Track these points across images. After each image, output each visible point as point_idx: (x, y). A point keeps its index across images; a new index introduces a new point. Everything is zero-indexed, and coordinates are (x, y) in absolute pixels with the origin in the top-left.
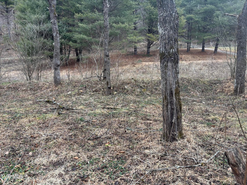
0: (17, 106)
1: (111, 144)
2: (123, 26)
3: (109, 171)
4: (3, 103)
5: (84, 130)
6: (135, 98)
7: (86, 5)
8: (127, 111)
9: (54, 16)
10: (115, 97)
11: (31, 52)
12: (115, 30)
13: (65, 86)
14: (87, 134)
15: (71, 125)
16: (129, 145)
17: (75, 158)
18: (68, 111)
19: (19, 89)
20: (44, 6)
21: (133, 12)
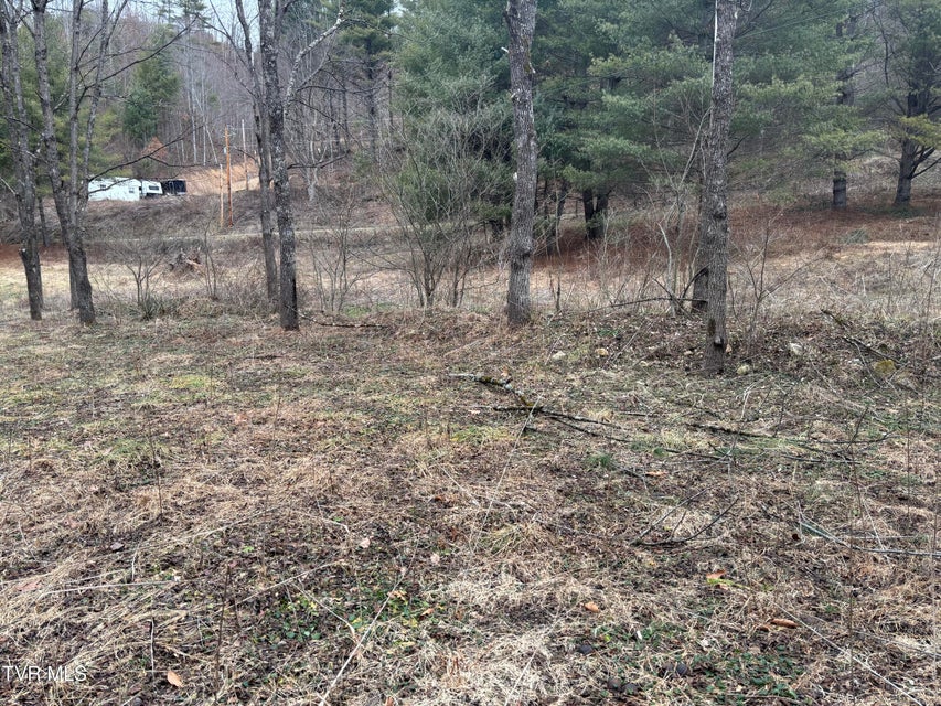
0: (391, 389)
1: (731, 579)
2: (789, 89)
3: (730, 693)
4: (351, 375)
5: (618, 503)
6: (836, 399)
7: (635, 24)
8: (798, 448)
9: (525, 74)
10: (741, 384)
11: (438, 209)
12: (751, 112)
13: (543, 331)
14: (629, 522)
15: (569, 476)
16: (815, 599)
17: (589, 605)
18: (556, 423)
19: (397, 333)
20: (486, 42)
21: (839, 27)
